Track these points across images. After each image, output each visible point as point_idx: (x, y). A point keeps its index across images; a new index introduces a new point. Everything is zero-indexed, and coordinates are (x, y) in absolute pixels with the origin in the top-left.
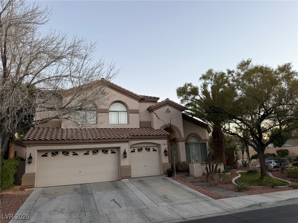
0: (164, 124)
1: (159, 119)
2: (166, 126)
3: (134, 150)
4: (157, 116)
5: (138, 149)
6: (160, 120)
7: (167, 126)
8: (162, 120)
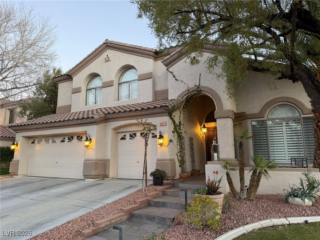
0: (186, 88)
1: (177, 80)
2: (189, 91)
3: (125, 136)
4: (174, 77)
5: (130, 134)
6: (179, 82)
7: (191, 91)
8: (182, 81)
